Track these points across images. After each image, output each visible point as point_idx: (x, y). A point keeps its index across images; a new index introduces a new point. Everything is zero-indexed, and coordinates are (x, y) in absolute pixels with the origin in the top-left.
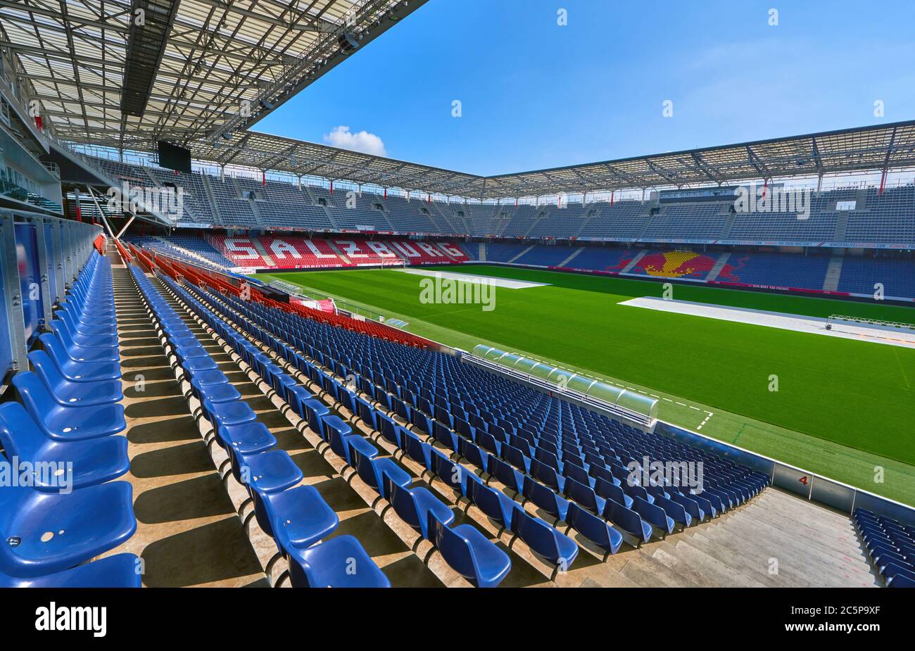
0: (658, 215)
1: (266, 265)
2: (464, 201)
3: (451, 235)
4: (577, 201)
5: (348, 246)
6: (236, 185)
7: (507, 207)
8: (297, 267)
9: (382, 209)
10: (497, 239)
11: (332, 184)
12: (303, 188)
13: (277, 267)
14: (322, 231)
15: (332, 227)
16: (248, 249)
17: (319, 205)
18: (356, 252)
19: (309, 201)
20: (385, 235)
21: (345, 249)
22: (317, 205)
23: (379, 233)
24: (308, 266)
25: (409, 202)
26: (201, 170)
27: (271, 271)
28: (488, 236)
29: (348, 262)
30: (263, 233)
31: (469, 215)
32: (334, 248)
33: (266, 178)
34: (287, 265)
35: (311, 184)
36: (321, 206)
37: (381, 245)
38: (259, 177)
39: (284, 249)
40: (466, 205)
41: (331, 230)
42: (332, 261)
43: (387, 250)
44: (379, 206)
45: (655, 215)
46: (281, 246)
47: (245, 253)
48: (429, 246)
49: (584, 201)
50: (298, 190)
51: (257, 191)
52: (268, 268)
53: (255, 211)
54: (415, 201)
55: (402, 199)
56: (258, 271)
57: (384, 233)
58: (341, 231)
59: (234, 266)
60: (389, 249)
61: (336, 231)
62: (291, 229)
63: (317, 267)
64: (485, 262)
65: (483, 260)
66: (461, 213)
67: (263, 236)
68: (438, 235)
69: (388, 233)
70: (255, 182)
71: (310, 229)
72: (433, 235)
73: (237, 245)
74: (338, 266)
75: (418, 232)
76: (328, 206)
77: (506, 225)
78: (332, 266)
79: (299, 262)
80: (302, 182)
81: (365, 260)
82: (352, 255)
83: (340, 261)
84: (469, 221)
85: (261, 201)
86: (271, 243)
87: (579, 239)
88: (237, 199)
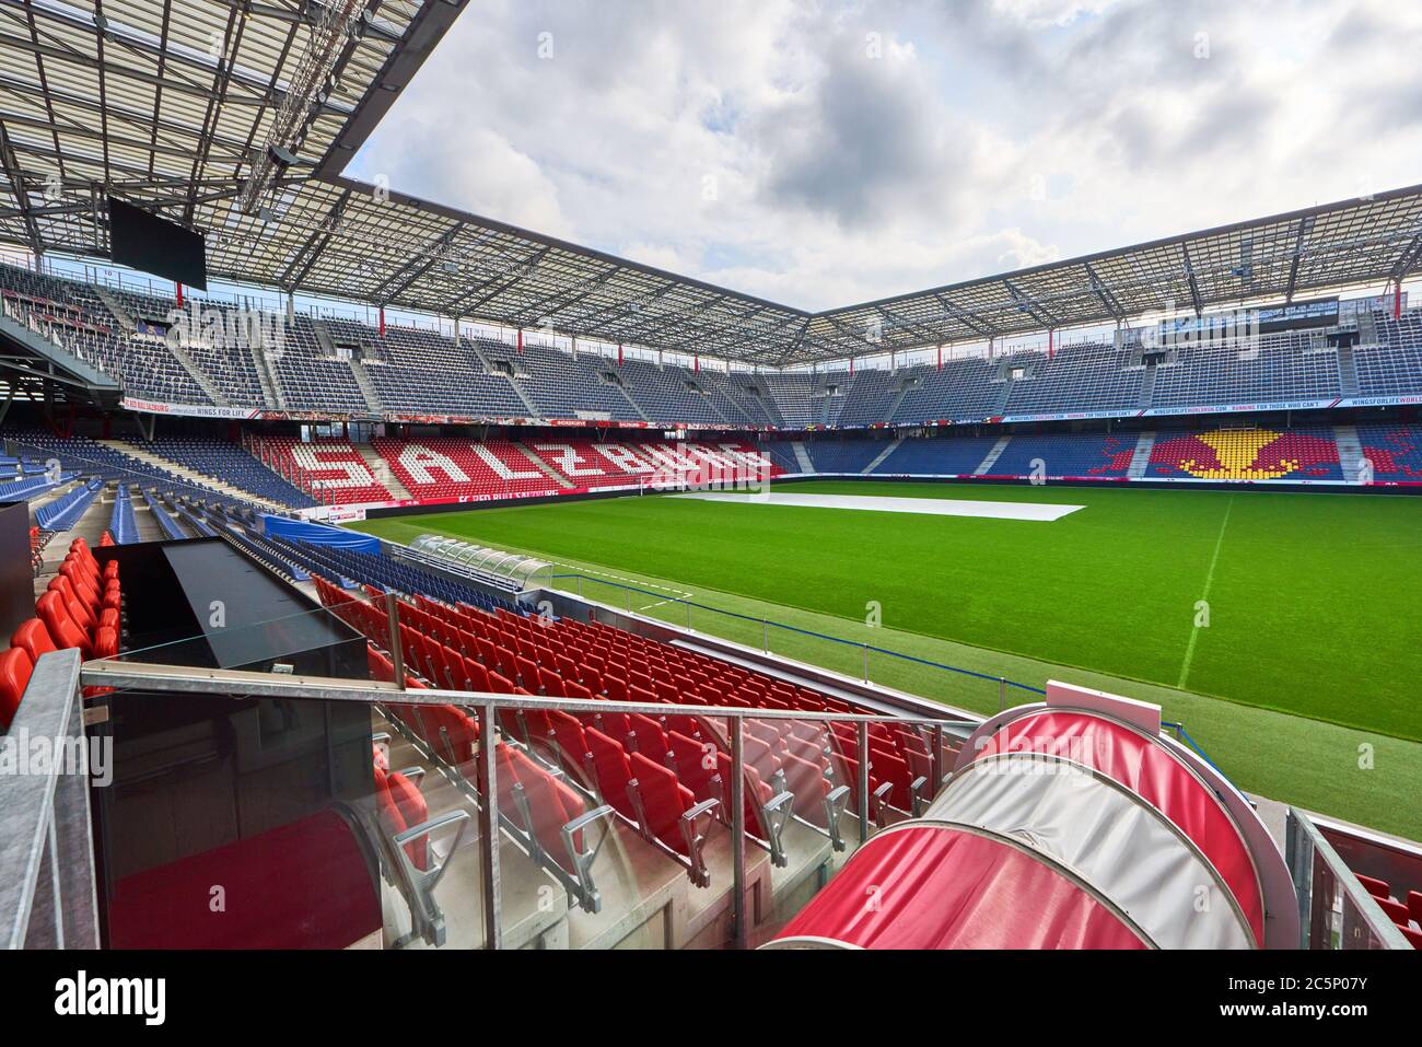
0: (1165, 365)
1: (389, 499)
2: (752, 368)
3: (747, 428)
4: (971, 355)
5: (561, 453)
6: (319, 331)
7: (833, 375)
8: (462, 499)
9: (619, 382)
10: (829, 431)
11: (520, 335)
12: (465, 341)
13: (416, 503)
14: (510, 422)
15: (530, 415)
16: (350, 467)
17: (499, 374)
18: (578, 466)
19: (477, 365)
20: (633, 429)
21: (557, 460)
22: (494, 373)
23: (621, 425)
24: (487, 497)
25: (662, 370)
26: (242, 300)
27: (403, 511)
28: (811, 428)
29: (568, 486)
30: (381, 430)
31: (768, 393)
32: (534, 459)
33: (386, 321)
34: (441, 497)
35: (479, 335)
36: (504, 374)
37: (622, 450)
38: (372, 318)
39: (429, 464)
40: (757, 375)
41: (529, 421)
42: (534, 484)
43: (636, 460)
44: (611, 376)
45: (1159, 366)
46: (421, 457)
47: (342, 475)
48: (707, 450)
49: (991, 353)
50: (453, 345)
51: (367, 344)
52: (395, 505)
53: (364, 384)
54: (672, 370)
55: (650, 366)
56: (371, 514)
57: (630, 425)
58: (548, 423)
59: (314, 504)
60: (640, 458)
61: (538, 423)
62: (445, 419)
63: (505, 497)
64: (816, 475)
65: (809, 472)
66: (753, 389)
67: (381, 438)
68: (724, 427)
69: (636, 425)
70: (363, 328)
71: (484, 419)
72: (718, 428)
73: (322, 457)
74: (549, 493)
75: (691, 422)
76: (516, 375)
77: (841, 407)
78: (538, 493)
79: (465, 488)
80: (462, 332)
81: (603, 481)
82: (572, 472)
83: (553, 484)
84: (771, 403)
85: (377, 363)
86: (400, 451)
87: (1007, 419)
88: (322, 358)
